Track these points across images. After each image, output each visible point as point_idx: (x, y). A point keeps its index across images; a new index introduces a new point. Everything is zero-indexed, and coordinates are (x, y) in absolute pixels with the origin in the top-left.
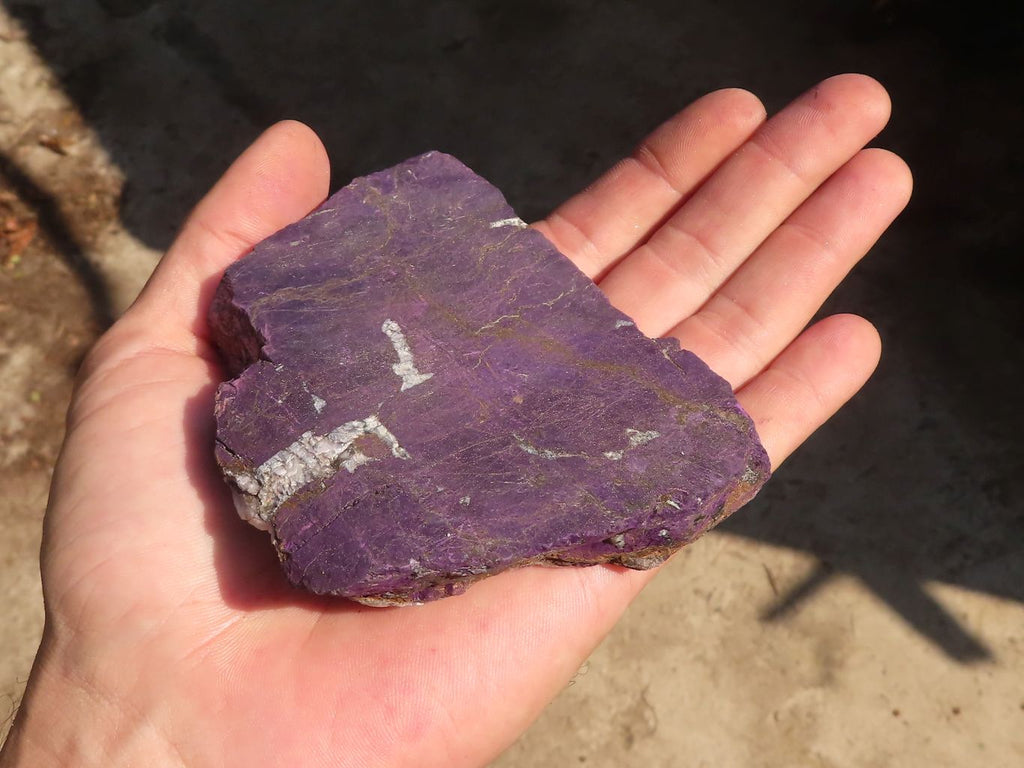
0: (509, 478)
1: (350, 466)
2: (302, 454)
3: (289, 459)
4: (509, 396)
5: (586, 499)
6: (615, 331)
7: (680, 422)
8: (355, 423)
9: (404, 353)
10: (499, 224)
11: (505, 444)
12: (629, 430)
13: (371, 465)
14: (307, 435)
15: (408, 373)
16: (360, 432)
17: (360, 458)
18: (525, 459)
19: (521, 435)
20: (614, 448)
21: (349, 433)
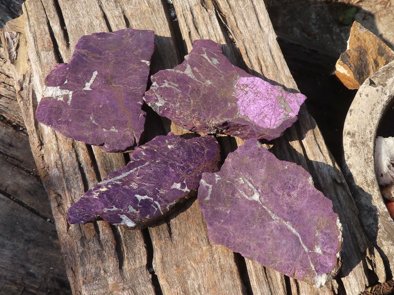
0: (81, 121)
1: (59, 99)
2: (55, 90)
3: (53, 89)
4: (100, 104)
5: (90, 135)
6: (136, 104)
7: (124, 132)
8: (68, 91)
9: (92, 81)
10: (143, 61)
11: (88, 114)
12: (113, 127)
13: (62, 102)
14: (59, 87)
15: (88, 87)
16: (67, 93)
17: (62, 99)
18: (88, 119)
19: (94, 114)
20: (106, 129)
21: (65, 92)
